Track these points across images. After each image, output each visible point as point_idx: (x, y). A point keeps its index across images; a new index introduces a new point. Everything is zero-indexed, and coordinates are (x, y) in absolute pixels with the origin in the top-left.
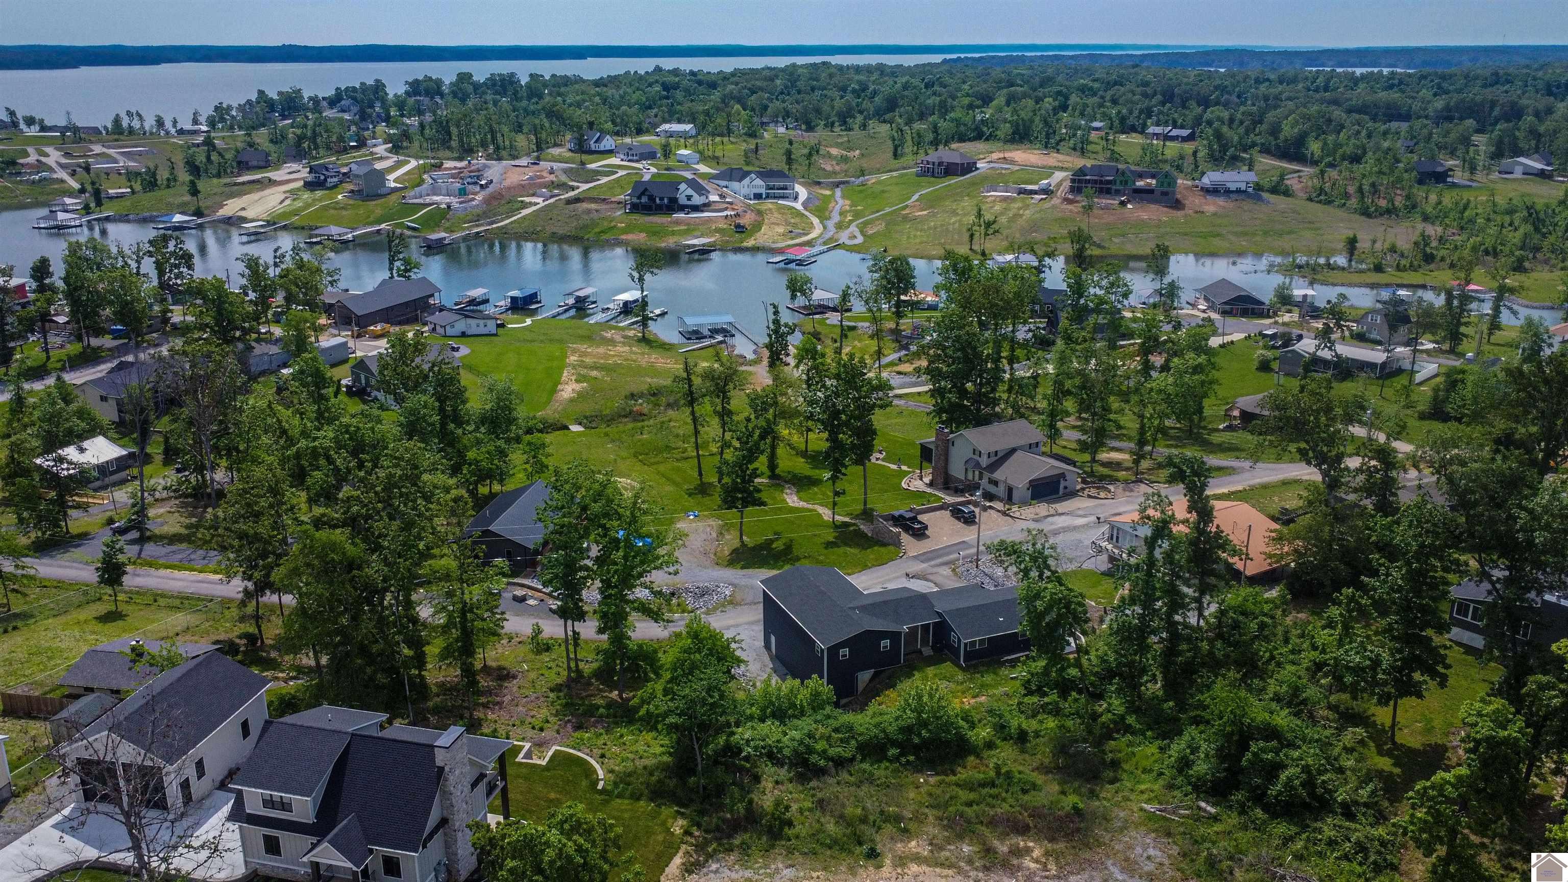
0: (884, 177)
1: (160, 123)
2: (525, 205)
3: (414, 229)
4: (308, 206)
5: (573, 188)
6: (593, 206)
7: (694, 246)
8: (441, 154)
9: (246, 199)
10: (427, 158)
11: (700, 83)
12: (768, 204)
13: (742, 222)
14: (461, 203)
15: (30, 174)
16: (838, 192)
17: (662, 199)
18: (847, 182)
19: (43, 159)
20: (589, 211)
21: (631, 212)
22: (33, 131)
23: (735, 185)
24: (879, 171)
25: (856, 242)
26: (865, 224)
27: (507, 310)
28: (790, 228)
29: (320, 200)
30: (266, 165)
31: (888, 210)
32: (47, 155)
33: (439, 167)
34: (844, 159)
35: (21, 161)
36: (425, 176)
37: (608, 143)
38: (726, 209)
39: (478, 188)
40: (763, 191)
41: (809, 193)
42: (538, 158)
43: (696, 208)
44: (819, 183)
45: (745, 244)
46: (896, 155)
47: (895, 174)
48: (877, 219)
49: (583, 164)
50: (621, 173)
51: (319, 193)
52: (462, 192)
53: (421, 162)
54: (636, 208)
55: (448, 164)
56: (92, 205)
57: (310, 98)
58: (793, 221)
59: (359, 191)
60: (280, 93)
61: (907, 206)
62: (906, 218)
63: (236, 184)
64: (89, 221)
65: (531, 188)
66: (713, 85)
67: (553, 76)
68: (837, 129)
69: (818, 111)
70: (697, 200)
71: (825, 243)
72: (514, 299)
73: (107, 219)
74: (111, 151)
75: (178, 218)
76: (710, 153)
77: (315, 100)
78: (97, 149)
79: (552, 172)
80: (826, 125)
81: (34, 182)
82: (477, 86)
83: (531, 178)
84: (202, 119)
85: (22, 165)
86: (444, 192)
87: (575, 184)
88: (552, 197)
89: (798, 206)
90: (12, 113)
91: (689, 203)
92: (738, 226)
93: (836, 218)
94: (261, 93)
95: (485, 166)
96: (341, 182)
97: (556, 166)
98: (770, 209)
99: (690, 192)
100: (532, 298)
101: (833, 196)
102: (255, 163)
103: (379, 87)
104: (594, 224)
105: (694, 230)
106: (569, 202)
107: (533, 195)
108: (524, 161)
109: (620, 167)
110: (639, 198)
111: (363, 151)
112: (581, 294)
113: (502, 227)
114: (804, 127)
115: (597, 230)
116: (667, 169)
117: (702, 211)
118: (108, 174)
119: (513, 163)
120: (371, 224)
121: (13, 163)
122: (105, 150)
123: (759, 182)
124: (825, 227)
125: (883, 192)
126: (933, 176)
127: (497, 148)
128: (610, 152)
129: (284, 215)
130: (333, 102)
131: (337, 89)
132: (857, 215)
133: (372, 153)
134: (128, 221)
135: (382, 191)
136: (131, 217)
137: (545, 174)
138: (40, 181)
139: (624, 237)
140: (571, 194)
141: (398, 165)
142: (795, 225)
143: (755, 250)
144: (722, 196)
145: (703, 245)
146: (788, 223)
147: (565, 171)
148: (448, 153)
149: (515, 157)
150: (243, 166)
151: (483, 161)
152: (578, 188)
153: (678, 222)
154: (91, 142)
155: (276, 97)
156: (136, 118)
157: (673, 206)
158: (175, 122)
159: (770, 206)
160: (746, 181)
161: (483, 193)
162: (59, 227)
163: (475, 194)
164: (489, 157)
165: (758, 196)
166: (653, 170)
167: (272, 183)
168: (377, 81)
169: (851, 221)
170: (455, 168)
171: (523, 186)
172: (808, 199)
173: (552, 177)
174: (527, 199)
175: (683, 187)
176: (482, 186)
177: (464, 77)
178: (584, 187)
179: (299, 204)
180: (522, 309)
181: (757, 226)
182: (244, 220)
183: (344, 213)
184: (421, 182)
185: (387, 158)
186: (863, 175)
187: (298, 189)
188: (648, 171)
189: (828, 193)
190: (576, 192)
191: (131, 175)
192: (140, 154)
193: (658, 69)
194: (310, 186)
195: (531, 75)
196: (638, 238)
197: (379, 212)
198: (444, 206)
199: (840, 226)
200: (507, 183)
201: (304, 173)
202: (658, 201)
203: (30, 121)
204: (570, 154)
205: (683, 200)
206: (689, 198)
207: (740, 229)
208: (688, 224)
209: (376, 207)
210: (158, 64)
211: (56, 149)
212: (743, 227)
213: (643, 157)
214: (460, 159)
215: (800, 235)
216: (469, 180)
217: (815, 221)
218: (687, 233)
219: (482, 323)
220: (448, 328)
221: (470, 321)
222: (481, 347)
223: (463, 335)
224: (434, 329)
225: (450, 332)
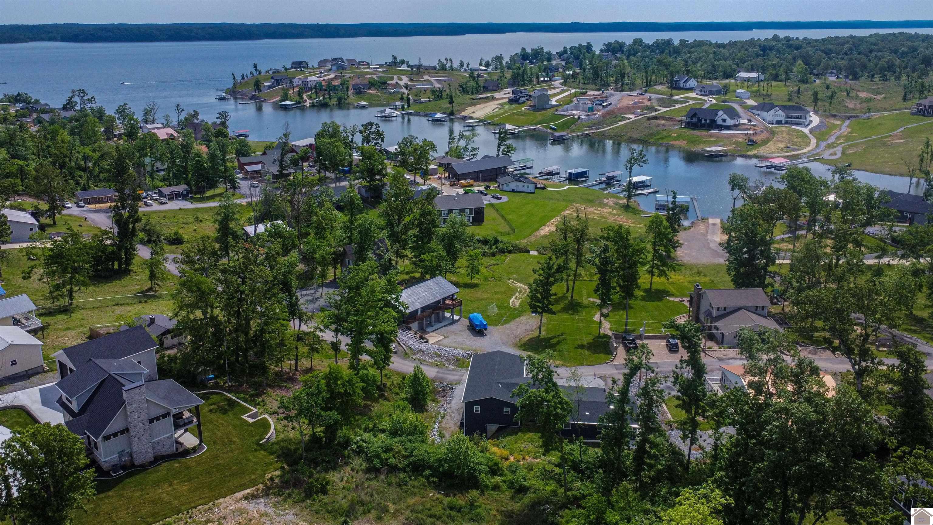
0: (888, 113)
1: (462, 64)
2: (623, 119)
3: (553, 129)
4: (506, 112)
5: (656, 110)
6: (663, 122)
7: (714, 151)
8: (588, 87)
9: (478, 106)
10: (578, 88)
11: (789, 46)
12: (784, 128)
13: (755, 138)
14: (587, 116)
15: (391, 89)
16: (847, 122)
17: (706, 120)
18: (857, 116)
19: (399, 82)
20: (659, 125)
21: (685, 127)
22: (404, 67)
23: (764, 114)
24: (885, 110)
25: (834, 157)
26: (850, 146)
27: (566, 179)
28: (789, 145)
29: (513, 110)
30: (497, 89)
31: (874, 137)
32: (401, 80)
33: (584, 94)
34: (868, 100)
35: (389, 82)
36: (574, 99)
37: (692, 83)
38: (749, 129)
39: (601, 108)
40: (783, 119)
41: (821, 122)
42: (646, 92)
43: (728, 128)
44: (834, 116)
45: (749, 153)
46: (905, 99)
47: (896, 112)
48: (862, 143)
49: (672, 95)
50: (691, 102)
51: (514, 106)
52: (591, 109)
53: (573, 91)
54: (690, 125)
55: (590, 93)
56: (406, 107)
57: (547, 53)
58: (795, 140)
59: (534, 106)
60: (532, 50)
61: (891, 135)
62: (884, 144)
63: (476, 99)
64: (403, 114)
65: (630, 109)
66: (798, 48)
67: (695, 41)
68: (877, 79)
69: (864, 67)
70: (729, 122)
71: (809, 157)
72: (570, 174)
73: (410, 114)
74: (432, 79)
75: (439, 115)
76: (765, 92)
77: (549, 53)
78: (426, 77)
79: (650, 100)
80: (868, 76)
81: (391, 93)
82: (648, 46)
83: (635, 103)
84: (484, 63)
85: (389, 84)
86: (581, 109)
87: (659, 108)
88: (640, 115)
89: (806, 130)
90: (395, 58)
91: (724, 124)
92: (751, 141)
93: (832, 139)
94: (523, 49)
95: (612, 95)
96: (528, 100)
97: (653, 96)
98: (782, 131)
99: (725, 117)
100: (583, 174)
101: (840, 126)
102: (491, 88)
103: (589, 47)
104: (658, 133)
105: (720, 141)
106: (649, 119)
107: (633, 113)
108: (634, 93)
109: (693, 99)
110: (692, 118)
111: (548, 84)
112: (610, 174)
113: (603, 131)
114: (851, 77)
115: (658, 137)
116: (723, 102)
117: (732, 130)
118: (425, 91)
119: (629, 93)
120: (532, 125)
121: (385, 83)
122: (429, 78)
123: (781, 113)
124: (817, 146)
125: (879, 124)
126: (924, 115)
127: (622, 85)
128: (691, 89)
129: (493, 117)
130: (560, 55)
131: (565, 48)
132: (847, 140)
133: (551, 85)
134: (420, 116)
135: (547, 106)
136: (421, 114)
137: (644, 101)
138: (394, 92)
139: (672, 143)
140: (654, 114)
141: (563, 91)
142: (795, 143)
143: (756, 157)
144: (750, 121)
145: (719, 151)
146: (790, 141)
147: (659, 100)
148: (593, 86)
149: (631, 90)
150: (486, 89)
151: (612, 92)
152: (659, 110)
153: (711, 136)
154: (424, 74)
155: (530, 52)
156: (449, 62)
157: (713, 125)
158: (468, 64)
159: (784, 129)
160: (772, 111)
161: (603, 110)
162: (385, 117)
163: (598, 111)
164: (616, 90)
165: (779, 122)
166: (714, 101)
167: (494, 99)
168: (588, 43)
169: (841, 143)
170: (593, 95)
171: (629, 108)
172: (816, 127)
173: (649, 103)
174: (626, 116)
175: (721, 113)
176: (603, 106)
177: (638, 42)
178: (664, 110)
179: (502, 111)
180: (574, 180)
181: (765, 142)
182: (471, 118)
183: (522, 117)
184: (571, 101)
185: (558, 87)
186: (869, 112)
187: (505, 103)
188: (710, 101)
189: (839, 123)
190: (657, 113)
191: (433, 92)
192: (445, 81)
194: (511, 102)
195: (681, 40)
196: (683, 143)
197: (540, 118)
198: (576, 117)
199: (829, 147)
200: (618, 106)
201: (510, 95)
202: (703, 121)
203: (403, 62)
204: (667, 89)
205: (720, 122)
206: (724, 120)
207: (752, 143)
208: (718, 137)
209: (539, 115)
211: (407, 77)
212: (753, 142)
213: (711, 93)
214: (599, 90)
215: (794, 150)
216: (598, 102)
217: (814, 141)
218: (715, 143)
219: (526, 185)
220: (505, 186)
221: (518, 183)
222: (517, 199)
223: (513, 191)
224: (499, 186)
225: (505, 188)
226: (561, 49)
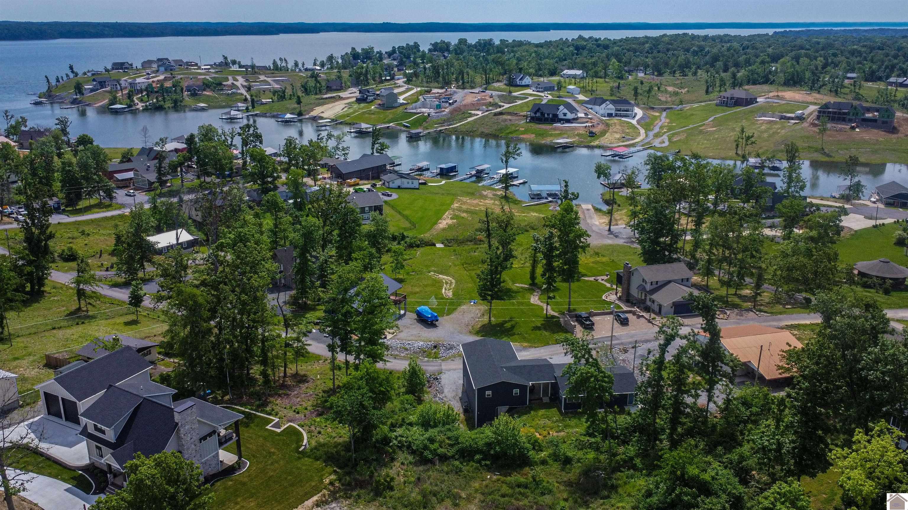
0: (696, 105)
1: (296, 64)
2: (471, 115)
3: (407, 127)
4: (355, 112)
5: (500, 107)
6: (509, 117)
7: (561, 143)
8: (432, 85)
9: (326, 106)
10: (423, 87)
11: (598, 46)
12: (615, 120)
13: (594, 130)
14: (436, 113)
15: (228, 90)
16: (664, 114)
17: (548, 115)
18: (671, 108)
19: (235, 83)
20: (506, 120)
21: (530, 122)
22: (235, 68)
23: (597, 108)
24: (693, 102)
25: (663, 145)
26: (674, 134)
27: (437, 175)
28: (623, 135)
29: (362, 109)
30: (341, 89)
31: (691, 126)
32: (237, 80)
33: (429, 92)
34: (676, 94)
35: (224, 83)
36: (420, 97)
37: (527, 80)
38: (587, 122)
39: (447, 105)
40: (613, 112)
41: (644, 114)
42: (486, 89)
43: (568, 121)
44: (653, 108)
45: (592, 144)
46: (707, 92)
47: (703, 104)
48: (682, 132)
49: (510, 92)
50: (531, 98)
51: (362, 105)
52: (439, 107)
53: (419, 89)
54: (534, 120)
55: (435, 91)
56: (250, 108)
57: (378, 52)
58: (627, 131)
59: (383, 104)
60: (363, 49)
61: (704, 124)
62: (701, 132)
63: (322, 99)
64: (248, 116)
65: (476, 106)
66: (606, 47)
67: (514, 41)
68: (677, 75)
69: (666, 64)
70: (570, 116)
71: (643, 146)
72: (441, 169)
73: (256, 115)
74: (269, 79)
75: (288, 116)
76: (590, 88)
77: (380, 53)
78: (262, 78)
79: (491, 97)
80: (670, 73)
81: (228, 94)
82: (470, 46)
83: (478, 100)
84: (318, 63)
85: (225, 85)
86: (429, 106)
87: (502, 104)
88: (487, 111)
89: (634, 122)
90: (226, 58)
91: (564, 117)
92: (591, 133)
93: (657, 130)
94: (353, 49)
95: (455, 92)
96: (375, 99)
97: (494, 93)
98: (615, 123)
99: (565, 111)
100: (453, 169)
101: (660, 116)
102: (334, 87)
103: (416, 46)
104: (507, 127)
105: (564, 134)
106: (496, 114)
107: (478, 110)
108: (476, 90)
109: (531, 95)
110: (535, 113)
111: (392, 82)
112: (480, 168)
113: (455, 128)
114: (656, 73)
115: (508, 131)
116: (558, 97)
117: (572, 123)
118: (264, 91)
119: (471, 91)
120: (385, 123)
121: (220, 84)
122: (266, 78)
123: (611, 106)
124: (647, 136)
125: (692, 115)
126: (726, 106)
127: (463, 83)
128: (527, 86)
129: (343, 116)
130: (390, 54)
131: (393, 47)
132: (670, 129)
133: (395, 84)
134: (266, 117)
135: (395, 105)
136: (267, 115)
137: (487, 98)
138: (231, 94)
139: (522, 136)
140: (499, 110)
141: (408, 90)
142: (628, 134)
143: (599, 147)
144: (586, 114)
145: (566, 143)
146: (623, 132)
147: (499, 96)
148: (436, 84)
149: (472, 88)
150: (329, 89)
151: (455, 89)
152: (503, 106)
153: (555, 129)
154: (260, 74)
155: (360, 51)
156: (284, 62)
157: (555, 119)
158: (303, 64)
159: (616, 121)
160: (604, 105)
161: (450, 108)
162: (231, 119)
163: (446, 108)
164: (458, 87)
165: (610, 115)
166: (550, 97)
167: (341, 98)
168: (415, 43)
169: (665, 132)
170: (438, 93)
171: (473, 104)
172: (642, 118)
173: (491, 100)
174: (473, 112)
175: (561, 107)
176: (450, 103)
177: (463, 41)
178: (507, 106)
179: (351, 111)
180: (446, 175)
181: (603, 133)
182: (322, 118)
183: (373, 116)
184: (418, 100)
185: (402, 86)
186: (682, 104)
187: (353, 102)
188: (547, 97)
189: (657, 114)
190: (501, 109)
191: (275, 92)
192: (282, 81)
193: (580, 37)
194: (359, 101)
195: (501, 40)
196: (531, 137)
197: (391, 116)
198: (426, 114)
199: (656, 136)
200: (464, 103)
201: (357, 94)
202: (546, 116)
203: (234, 62)
204: (505, 87)
205: (561, 116)
206: (565, 114)
207: (592, 135)
208: (562, 130)
209: (390, 114)
210: (318, 32)
211: (243, 77)
212: (594, 133)
213: (546, 89)
214: (442, 88)
215: (629, 140)
216: (444, 100)
217: (642, 131)
218: (559, 136)
219: (410, 181)
220: (391, 183)
221: (403, 180)
222: (406, 195)
223: (399, 188)
224: (384, 184)
225: (391, 185)
226: (390, 49)
